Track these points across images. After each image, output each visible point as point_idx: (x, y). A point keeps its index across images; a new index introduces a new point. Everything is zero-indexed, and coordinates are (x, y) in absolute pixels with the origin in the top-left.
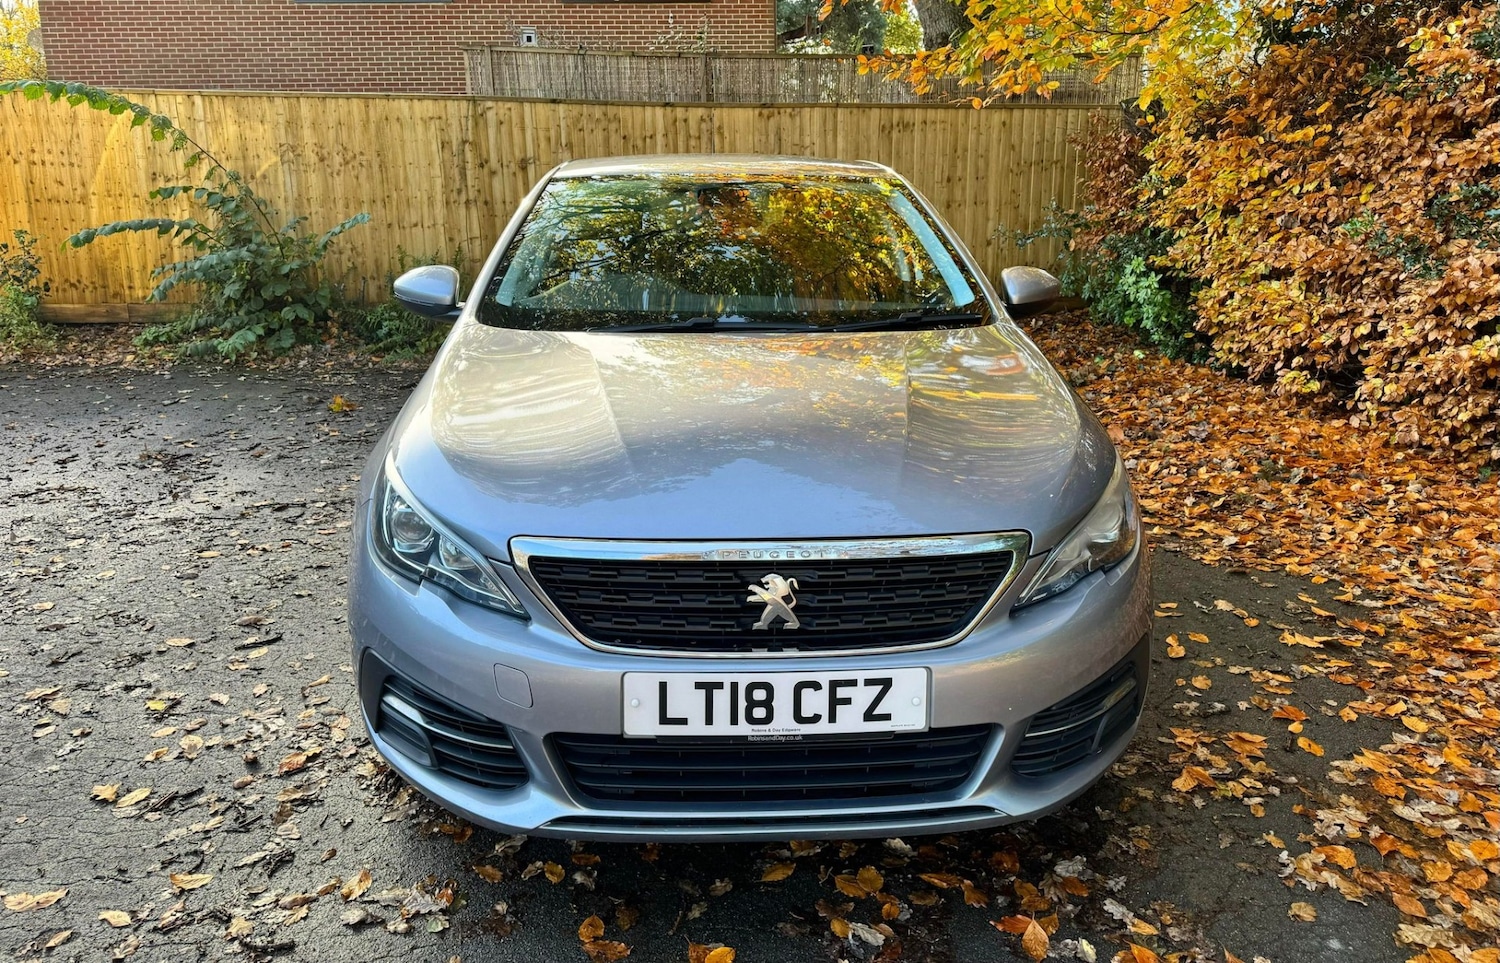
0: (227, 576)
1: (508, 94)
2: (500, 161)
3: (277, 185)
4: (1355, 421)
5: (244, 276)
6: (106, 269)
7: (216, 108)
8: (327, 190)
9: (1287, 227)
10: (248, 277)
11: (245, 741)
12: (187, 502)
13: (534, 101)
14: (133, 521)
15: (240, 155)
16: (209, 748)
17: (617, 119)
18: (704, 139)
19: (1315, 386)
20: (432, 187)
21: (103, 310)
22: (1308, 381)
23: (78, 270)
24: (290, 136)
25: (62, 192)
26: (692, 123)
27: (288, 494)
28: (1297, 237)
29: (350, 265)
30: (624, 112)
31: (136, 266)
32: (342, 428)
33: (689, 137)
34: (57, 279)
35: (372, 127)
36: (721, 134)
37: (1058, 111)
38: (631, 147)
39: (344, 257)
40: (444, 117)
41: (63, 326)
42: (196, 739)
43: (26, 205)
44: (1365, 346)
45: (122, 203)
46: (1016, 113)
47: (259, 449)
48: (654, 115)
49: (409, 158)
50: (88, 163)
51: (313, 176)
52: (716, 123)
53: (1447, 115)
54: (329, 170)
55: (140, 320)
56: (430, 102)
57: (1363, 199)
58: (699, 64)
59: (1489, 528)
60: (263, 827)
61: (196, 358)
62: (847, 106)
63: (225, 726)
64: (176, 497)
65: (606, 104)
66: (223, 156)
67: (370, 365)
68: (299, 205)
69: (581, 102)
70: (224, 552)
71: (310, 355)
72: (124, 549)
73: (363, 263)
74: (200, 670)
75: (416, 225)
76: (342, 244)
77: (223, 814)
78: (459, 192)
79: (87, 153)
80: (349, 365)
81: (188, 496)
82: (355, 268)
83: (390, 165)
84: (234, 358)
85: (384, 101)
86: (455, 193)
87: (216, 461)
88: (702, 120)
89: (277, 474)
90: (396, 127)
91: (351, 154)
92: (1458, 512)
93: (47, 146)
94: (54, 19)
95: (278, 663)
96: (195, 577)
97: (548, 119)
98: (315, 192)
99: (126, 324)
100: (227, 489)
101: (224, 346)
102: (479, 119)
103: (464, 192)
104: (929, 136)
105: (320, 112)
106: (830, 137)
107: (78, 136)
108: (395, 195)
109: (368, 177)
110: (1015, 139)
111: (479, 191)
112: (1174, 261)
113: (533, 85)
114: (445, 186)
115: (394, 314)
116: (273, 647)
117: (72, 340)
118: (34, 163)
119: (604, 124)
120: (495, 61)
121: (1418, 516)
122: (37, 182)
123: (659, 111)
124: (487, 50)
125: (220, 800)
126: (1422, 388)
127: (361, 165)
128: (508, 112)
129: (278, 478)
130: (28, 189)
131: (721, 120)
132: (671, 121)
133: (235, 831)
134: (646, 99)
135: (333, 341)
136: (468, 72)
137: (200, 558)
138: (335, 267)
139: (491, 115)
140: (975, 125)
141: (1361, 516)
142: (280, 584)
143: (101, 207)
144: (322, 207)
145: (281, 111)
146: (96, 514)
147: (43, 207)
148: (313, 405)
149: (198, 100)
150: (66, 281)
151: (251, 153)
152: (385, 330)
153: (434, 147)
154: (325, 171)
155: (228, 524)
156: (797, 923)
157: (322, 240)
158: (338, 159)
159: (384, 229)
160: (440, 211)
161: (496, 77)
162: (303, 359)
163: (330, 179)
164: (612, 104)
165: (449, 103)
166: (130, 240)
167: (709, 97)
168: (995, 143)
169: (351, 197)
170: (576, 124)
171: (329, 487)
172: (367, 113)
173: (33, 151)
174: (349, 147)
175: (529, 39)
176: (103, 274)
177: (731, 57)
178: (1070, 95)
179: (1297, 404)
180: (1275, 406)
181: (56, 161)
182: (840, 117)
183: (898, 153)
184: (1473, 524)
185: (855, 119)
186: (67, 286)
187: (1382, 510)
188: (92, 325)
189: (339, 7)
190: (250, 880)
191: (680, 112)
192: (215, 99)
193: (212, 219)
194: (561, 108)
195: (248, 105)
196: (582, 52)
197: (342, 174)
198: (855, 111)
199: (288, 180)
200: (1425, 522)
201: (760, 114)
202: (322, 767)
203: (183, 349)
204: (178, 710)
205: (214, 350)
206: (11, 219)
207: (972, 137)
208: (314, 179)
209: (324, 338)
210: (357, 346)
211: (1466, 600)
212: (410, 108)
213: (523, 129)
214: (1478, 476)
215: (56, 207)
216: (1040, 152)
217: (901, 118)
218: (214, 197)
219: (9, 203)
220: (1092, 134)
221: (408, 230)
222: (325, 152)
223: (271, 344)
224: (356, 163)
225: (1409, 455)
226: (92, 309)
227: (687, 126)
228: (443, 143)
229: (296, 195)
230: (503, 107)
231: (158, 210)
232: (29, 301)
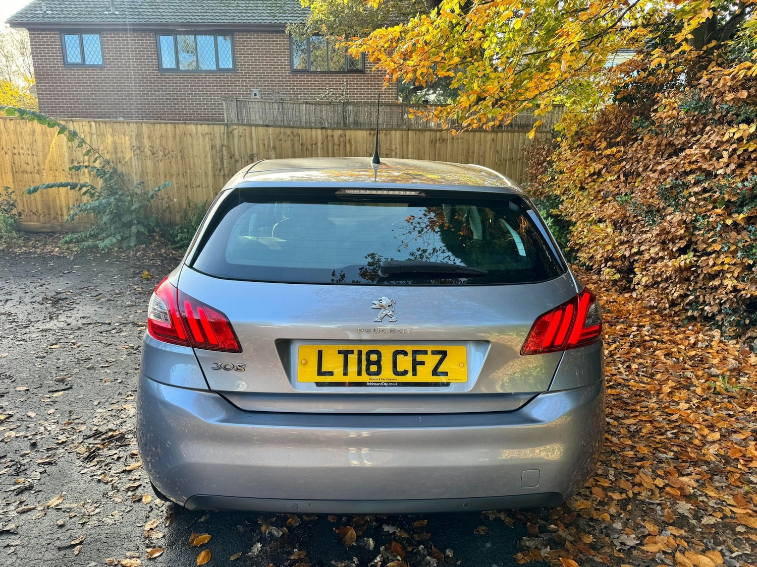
0: (59, 357)
1: (245, 122)
2: (240, 155)
3: (131, 166)
4: (634, 295)
5: (113, 210)
6: (50, 206)
7: (102, 128)
8: (156, 168)
9: (605, 197)
10: (115, 211)
11: (35, 435)
12: (56, 321)
13: (257, 126)
14: (27, 330)
15: (114, 151)
16: (17, 437)
17: (298, 135)
18: (342, 145)
19: (617, 276)
20: (207, 168)
21: (48, 225)
22: (615, 274)
23: (36, 206)
24: (138, 143)
25: (28, 168)
26: (336, 138)
27: (104, 319)
28: (609, 202)
29: (167, 205)
30: (302, 132)
31: (64, 204)
32: (144, 287)
33: (334, 144)
34: (26, 210)
35: (178, 138)
36: (350, 143)
37: (521, 134)
38: (305, 149)
39: (164, 202)
40: (213, 133)
41: (29, 233)
42: (13, 434)
43: (11, 174)
44: (636, 258)
45: (57, 174)
46: (499, 134)
47: (100, 296)
48: (317, 133)
49: (195, 154)
50: (41, 154)
51: (149, 162)
52: (348, 138)
53: (670, 144)
54: (157, 159)
55: (66, 231)
56: (206, 126)
57: (636, 184)
58: (339, 108)
59: (673, 350)
60: (26, 474)
61: (89, 250)
62: (413, 130)
63: (28, 427)
64: (51, 318)
65: (292, 127)
66: (106, 151)
67: (171, 255)
68: (142, 176)
69: (280, 127)
70: (63, 346)
71: (144, 250)
72: (17, 343)
73: (174, 205)
74: (28, 401)
75: (199, 186)
76: (163, 195)
77: (10, 467)
78: (220, 170)
79: (41, 149)
80: (161, 255)
81: (57, 318)
82: (169, 207)
83: (186, 157)
84: (107, 251)
85: (183, 125)
86: (218, 171)
87: (78, 302)
88: (341, 136)
89: (103, 309)
90: (189, 138)
91: (167, 151)
92: (662, 342)
93: (21, 145)
94: (42, 80)
95: (65, 399)
96: (44, 357)
97: (264, 134)
98: (150, 169)
99: (59, 232)
100: (77, 315)
101: (101, 245)
102: (230, 134)
103: (222, 170)
104: (455, 146)
105: (152, 131)
106: (405, 146)
107: (36, 141)
108: (188, 171)
109: (175, 163)
110: (498, 148)
111: (230, 170)
112: (561, 212)
113: (257, 117)
114: (213, 167)
115: (185, 230)
116: (66, 392)
117: (32, 240)
118: (15, 154)
119: (291, 137)
120: (239, 105)
121: (642, 344)
122: (16, 163)
123: (319, 131)
124: (235, 100)
125: (11, 461)
126: (659, 279)
127: (172, 156)
128: (244, 131)
129: (103, 311)
130: (12, 167)
131: (351, 135)
132: (325, 136)
133: (12, 475)
134: (313, 125)
135: (156, 243)
136: (225, 111)
137: (50, 348)
138: (160, 206)
139: (235, 132)
140: (478, 140)
141: (615, 342)
142: (82, 362)
143: (47, 176)
144: (153, 177)
145: (134, 130)
146: (11, 326)
147: (19, 175)
148: (135, 275)
149: (93, 124)
150: (31, 211)
151: (119, 150)
152: (179, 238)
153: (208, 148)
154: (155, 159)
155: (70, 332)
156: (246, 526)
157: (151, 193)
158: (161, 154)
159: (183, 187)
160: (210, 179)
161: (239, 113)
162: (140, 251)
163: (157, 163)
164: (296, 128)
165: (215, 126)
166: (61, 192)
167: (345, 125)
168: (488, 149)
169: (167, 172)
170: (277, 137)
171: (125, 315)
172: (175, 131)
173: (14, 148)
174: (167, 148)
175: (255, 95)
176: (49, 209)
177: (356, 105)
178: (528, 126)
179: (612, 285)
180: (602, 286)
181: (25, 153)
182: (410, 136)
183: (439, 154)
184: (667, 348)
185: (417, 136)
186: (31, 214)
187: (626, 339)
188: (43, 233)
189: (180, 75)
190: (10, 497)
191: (330, 132)
192: (101, 124)
193: (100, 183)
194: (270, 129)
195: (117, 126)
196: (281, 101)
197: (163, 161)
198: (417, 132)
199: (137, 163)
200: (644, 346)
201: (370, 133)
202: (63, 448)
203: (82, 246)
204: (11, 419)
205: (97, 247)
206: (4, 181)
207: (477, 146)
208: (149, 163)
209: (152, 241)
210: (167, 245)
211: (644, 385)
212: (196, 129)
213: (251, 139)
214: (680, 323)
215: (26, 175)
216: (511, 153)
217: (441, 136)
218: (99, 172)
219: (3, 173)
220: (532, 146)
221: (195, 189)
222: (155, 150)
223: (125, 244)
224: (170, 156)
225: (653, 312)
226: (43, 225)
227: (333, 139)
228: (212, 146)
229: (141, 171)
230: (241, 129)
231: (74, 177)
232: (11, 221)
